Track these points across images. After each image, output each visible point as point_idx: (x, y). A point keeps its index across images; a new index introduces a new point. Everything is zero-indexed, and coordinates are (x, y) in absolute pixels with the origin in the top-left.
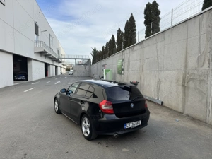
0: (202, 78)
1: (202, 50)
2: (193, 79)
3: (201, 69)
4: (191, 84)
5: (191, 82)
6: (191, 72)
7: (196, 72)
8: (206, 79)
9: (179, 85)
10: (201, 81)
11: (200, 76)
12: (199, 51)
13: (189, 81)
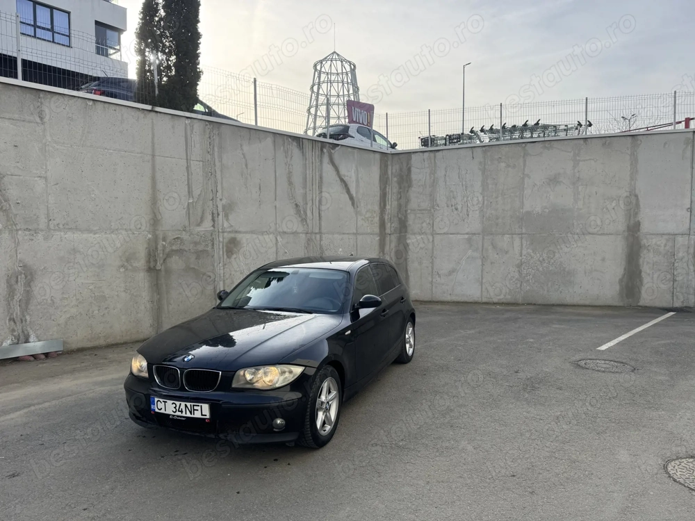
0: (200, 248)
1: (196, 192)
2: (180, 252)
3: (199, 229)
4: (176, 263)
5: (175, 258)
6: (171, 236)
7: (185, 236)
8: (209, 248)
9: (135, 270)
10: (199, 254)
11: (196, 243)
12: (190, 193)
13: (168, 256)
